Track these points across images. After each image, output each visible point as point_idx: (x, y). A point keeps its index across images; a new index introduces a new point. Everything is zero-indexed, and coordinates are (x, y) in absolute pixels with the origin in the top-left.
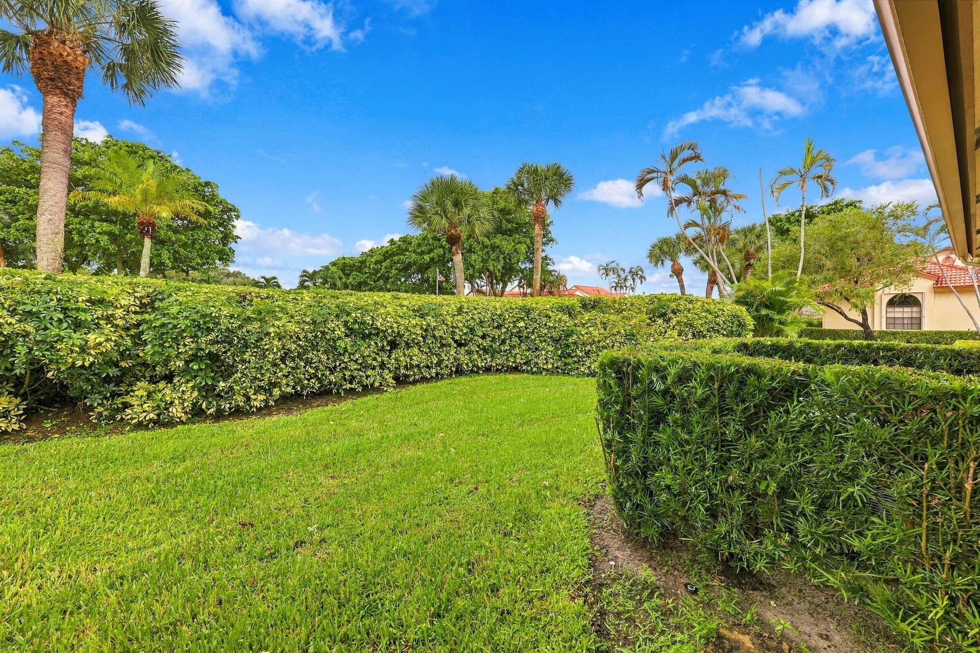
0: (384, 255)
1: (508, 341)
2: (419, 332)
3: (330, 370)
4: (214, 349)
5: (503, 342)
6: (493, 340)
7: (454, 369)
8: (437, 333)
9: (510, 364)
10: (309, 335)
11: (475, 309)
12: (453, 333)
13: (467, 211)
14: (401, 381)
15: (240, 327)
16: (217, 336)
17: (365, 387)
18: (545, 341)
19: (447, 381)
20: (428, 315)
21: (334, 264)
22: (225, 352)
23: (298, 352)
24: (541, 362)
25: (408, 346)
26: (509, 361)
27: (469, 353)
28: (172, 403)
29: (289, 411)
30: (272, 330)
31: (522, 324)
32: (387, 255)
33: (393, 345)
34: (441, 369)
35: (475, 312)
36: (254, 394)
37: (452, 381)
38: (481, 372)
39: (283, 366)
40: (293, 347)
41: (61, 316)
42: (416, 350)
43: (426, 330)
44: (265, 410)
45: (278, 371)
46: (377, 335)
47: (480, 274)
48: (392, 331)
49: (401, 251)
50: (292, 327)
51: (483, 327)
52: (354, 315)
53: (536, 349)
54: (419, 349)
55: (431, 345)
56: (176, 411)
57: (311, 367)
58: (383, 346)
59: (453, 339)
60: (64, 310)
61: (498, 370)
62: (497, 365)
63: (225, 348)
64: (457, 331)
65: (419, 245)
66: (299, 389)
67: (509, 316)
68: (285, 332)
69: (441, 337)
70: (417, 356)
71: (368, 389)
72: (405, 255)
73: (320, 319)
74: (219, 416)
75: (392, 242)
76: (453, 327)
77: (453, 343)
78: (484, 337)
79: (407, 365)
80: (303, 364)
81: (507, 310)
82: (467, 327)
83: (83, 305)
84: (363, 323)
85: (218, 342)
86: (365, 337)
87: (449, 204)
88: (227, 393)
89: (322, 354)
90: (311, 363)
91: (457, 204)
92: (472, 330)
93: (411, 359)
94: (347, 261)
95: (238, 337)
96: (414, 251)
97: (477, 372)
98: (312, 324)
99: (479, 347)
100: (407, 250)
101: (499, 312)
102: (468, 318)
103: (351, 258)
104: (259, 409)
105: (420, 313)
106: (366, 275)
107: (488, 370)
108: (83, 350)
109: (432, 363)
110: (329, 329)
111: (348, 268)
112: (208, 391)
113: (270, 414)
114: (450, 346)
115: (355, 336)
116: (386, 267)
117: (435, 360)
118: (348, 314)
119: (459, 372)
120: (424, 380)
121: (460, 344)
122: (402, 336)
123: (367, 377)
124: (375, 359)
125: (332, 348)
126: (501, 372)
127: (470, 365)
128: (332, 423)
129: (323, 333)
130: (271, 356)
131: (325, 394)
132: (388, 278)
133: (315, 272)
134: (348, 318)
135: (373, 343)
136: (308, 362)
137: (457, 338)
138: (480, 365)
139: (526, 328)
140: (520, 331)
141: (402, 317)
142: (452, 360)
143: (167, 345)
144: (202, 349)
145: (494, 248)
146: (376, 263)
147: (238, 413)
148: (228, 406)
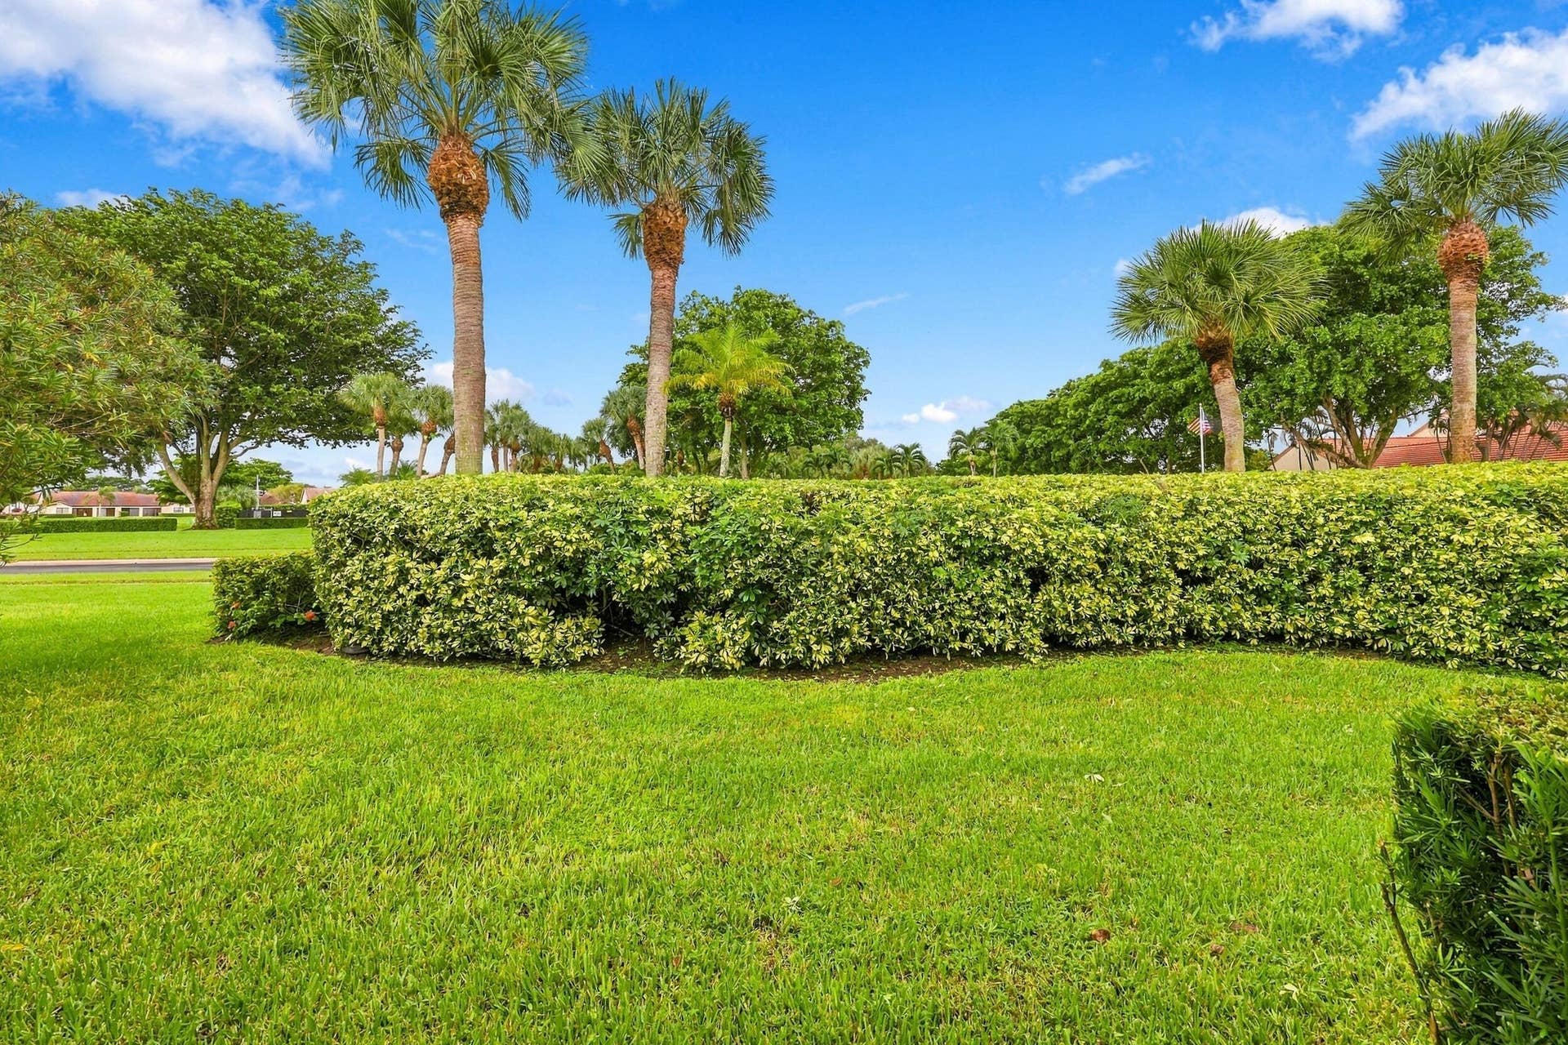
0: (1091, 392)
1: (1329, 577)
2: (1090, 553)
3: (927, 616)
4: (764, 574)
5: (1315, 578)
6: (1285, 572)
7: (1180, 631)
8: (1131, 556)
9: (1338, 631)
10: (890, 557)
11: (1229, 504)
12: (1173, 557)
13: (1242, 286)
14: (1059, 644)
15: (795, 544)
16: (767, 558)
17: (988, 651)
18: (1449, 581)
19: (1161, 656)
20: (1111, 519)
21: (1004, 415)
22: (777, 580)
23: (874, 584)
24: (1437, 634)
25: (1068, 578)
26: (1334, 623)
27: (1219, 598)
28: (723, 645)
29: (865, 675)
30: (834, 549)
31: (1368, 537)
32: (1098, 389)
33: (1039, 577)
34: (1149, 628)
35: (1230, 512)
36: (817, 643)
37: (1172, 656)
38: (1255, 642)
39: (853, 605)
40: (866, 575)
41: (623, 531)
42: (1088, 587)
43: (1107, 551)
44: (832, 669)
45: (846, 611)
46: (1006, 558)
47: (1313, 405)
48: (1034, 552)
49: (1125, 378)
50: (865, 546)
51: (1251, 543)
52: (960, 524)
53: (1421, 599)
54: (1095, 586)
55: (1120, 579)
56: (728, 657)
57: (896, 608)
58: (1018, 579)
59: (1175, 568)
60: (627, 524)
61: (1301, 641)
62: (1298, 629)
63: (777, 573)
64: (1181, 551)
65: (1162, 364)
66: (877, 641)
67: (1327, 519)
68: (854, 552)
69: (1142, 564)
70: (1089, 599)
71: (994, 655)
72: (1133, 385)
73: (904, 532)
74: (774, 668)
75: (1106, 365)
76: (1171, 544)
77: (1172, 576)
78: (1255, 564)
79: (1068, 615)
80: (883, 603)
81: (1319, 506)
82: (1208, 544)
83: (642, 517)
84: (980, 537)
85: (769, 566)
86: (983, 562)
87: (1200, 282)
88: (782, 638)
89: (910, 588)
90: (895, 603)
91: (1217, 278)
92: (1222, 552)
93: (1077, 606)
94: (1029, 408)
95: (792, 560)
96: (1152, 376)
97: (1242, 641)
98: (894, 539)
99: (1242, 585)
100: (1136, 375)
101: (1297, 510)
102: (1209, 525)
103: (1032, 403)
104: (824, 667)
105: (1095, 516)
106: (1059, 431)
107: (1273, 638)
108: (640, 569)
109: (1124, 615)
110: (920, 548)
111: (1027, 420)
112: (759, 631)
113: (837, 677)
114: (1165, 582)
115: (966, 559)
116: (1096, 412)
117: (1131, 610)
118: (953, 523)
119: (1194, 636)
120: (1107, 646)
121: (1189, 579)
122: (1053, 561)
123: (991, 631)
124: (1003, 601)
125: (925, 578)
126: (1312, 647)
127: (1222, 624)
128: (912, 709)
129: (909, 553)
130: (835, 589)
131: (920, 653)
132: (1101, 432)
133: (975, 432)
134: (953, 531)
135: (997, 573)
136: (890, 601)
137: (1181, 566)
138: (1247, 625)
139: (1384, 549)
140: (1362, 555)
141: (1051, 525)
142: (1172, 612)
143: (716, 567)
144: (750, 575)
145: (1343, 347)
146: (1076, 406)
147: (799, 668)
148: (784, 656)
